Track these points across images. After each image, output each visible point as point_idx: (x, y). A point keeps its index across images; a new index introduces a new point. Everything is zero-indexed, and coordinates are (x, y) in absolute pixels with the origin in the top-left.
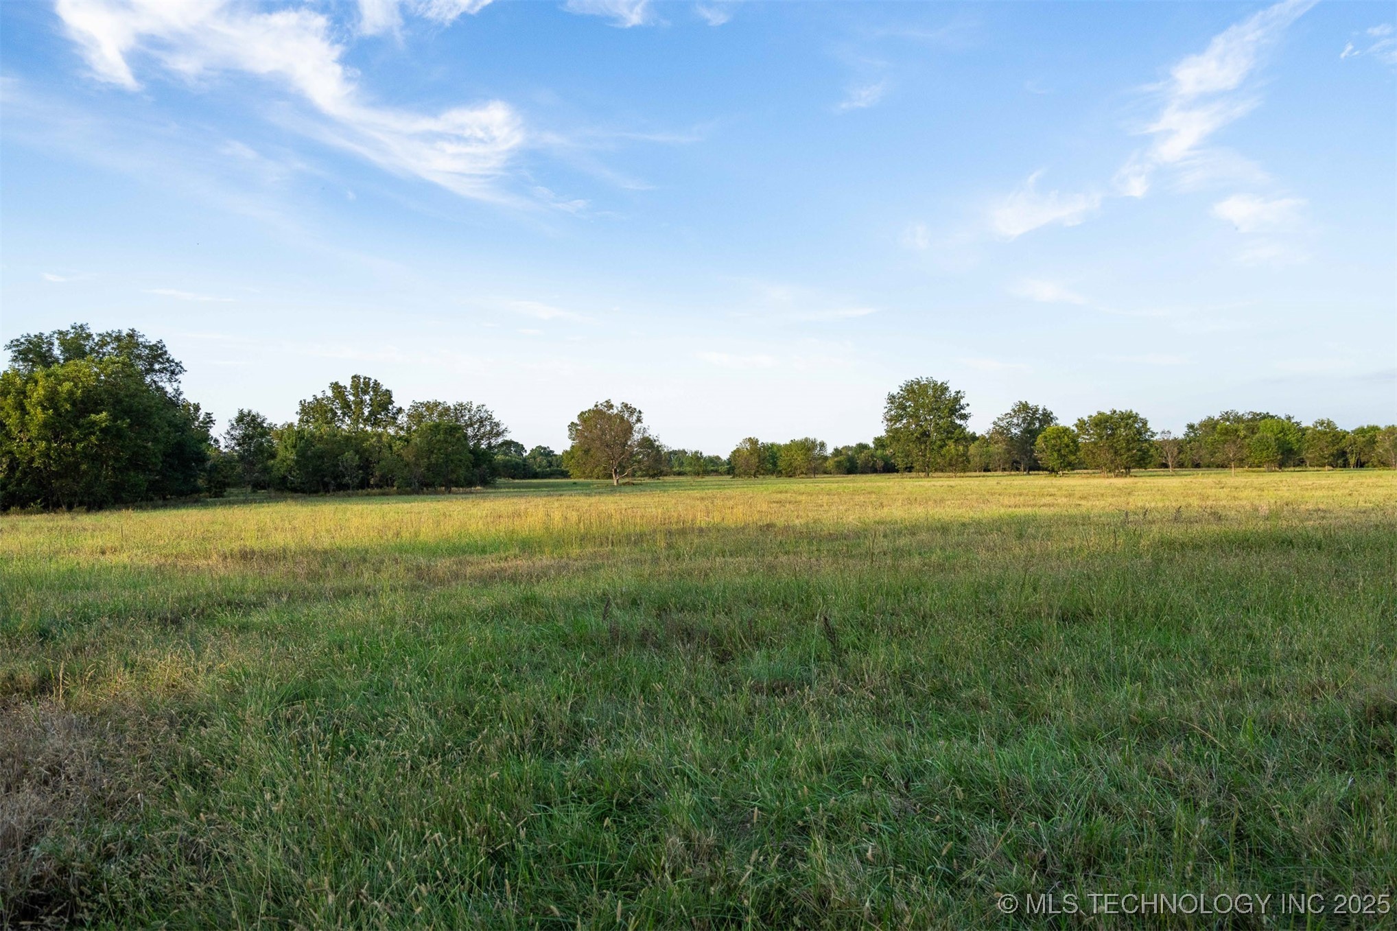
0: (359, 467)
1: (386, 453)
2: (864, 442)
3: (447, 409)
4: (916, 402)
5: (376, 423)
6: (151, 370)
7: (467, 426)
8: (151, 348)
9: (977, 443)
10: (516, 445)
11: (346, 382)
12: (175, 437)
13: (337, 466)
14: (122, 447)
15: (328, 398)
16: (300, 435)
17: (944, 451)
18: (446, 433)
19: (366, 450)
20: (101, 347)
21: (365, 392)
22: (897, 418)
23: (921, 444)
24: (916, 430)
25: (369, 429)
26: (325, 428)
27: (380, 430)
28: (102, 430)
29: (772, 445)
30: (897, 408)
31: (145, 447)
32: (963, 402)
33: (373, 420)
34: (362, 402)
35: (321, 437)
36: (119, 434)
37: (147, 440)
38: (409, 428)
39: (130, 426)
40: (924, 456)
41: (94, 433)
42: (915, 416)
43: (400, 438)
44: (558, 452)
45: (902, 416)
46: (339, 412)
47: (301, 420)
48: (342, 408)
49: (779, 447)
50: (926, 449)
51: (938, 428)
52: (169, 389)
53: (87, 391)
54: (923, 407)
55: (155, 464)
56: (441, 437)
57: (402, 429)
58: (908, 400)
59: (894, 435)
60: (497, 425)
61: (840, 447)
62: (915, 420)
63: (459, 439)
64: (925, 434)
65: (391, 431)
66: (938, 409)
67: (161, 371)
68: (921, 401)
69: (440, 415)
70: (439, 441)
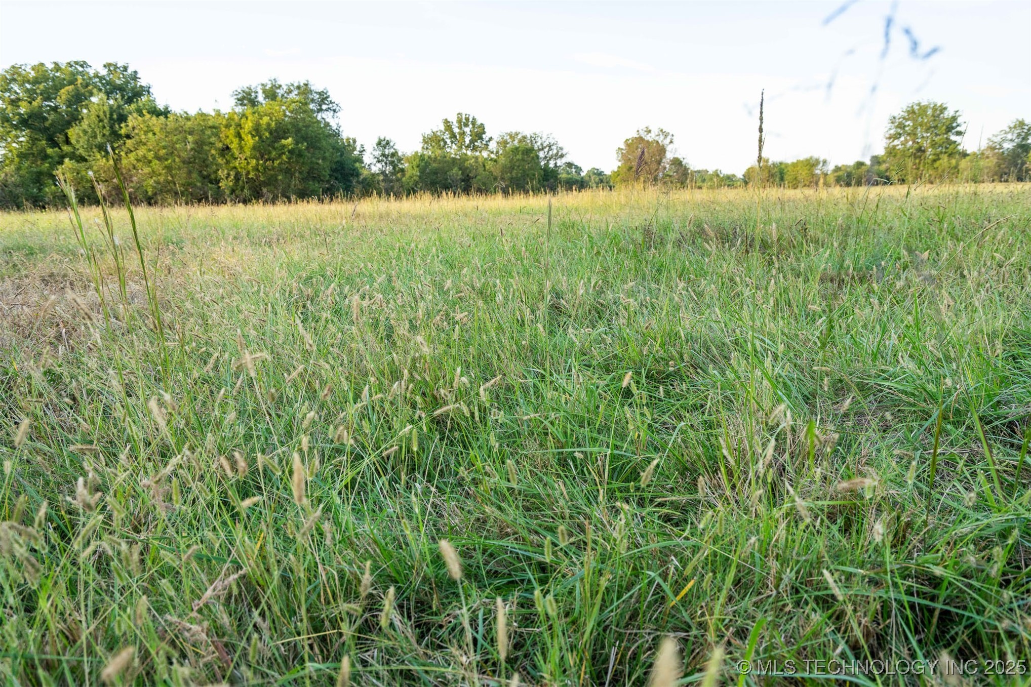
0: (463, 181)
1: (481, 170)
2: (861, 160)
3: (525, 137)
4: (914, 120)
5: (475, 149)
6: (320, 110)
7: (540, 150)
8: (320, 94)
9: (968, 158)
10: (576, 167)
11: (453, 119)
12: (337, 157)
13: (446, 179)
14: (303, 163)
15: (441, 131)
16: (422, 158)
17: (937, 164)
18: (523, 154)
19: (467, 168)
20: (288, 94)
21: (466, 125)
22: (897, 136)
23: (916, 158)
24: (912, 147)
25: (469, 153)
26: (439, 152)
27: (478, 154)
28: (289, 151)
29: (781, 163)
30: (897, 127)
31: (318, 164)
32: (959, 121)
33: (472, 146)
34: (464, 133)
35: (436, 158)
36: (300, 155)
37: (318, 159)
38: (497, 152)
39: (307, 148)
40: (918, 169)
41: (284, 153)
42: (913, 134)
43: (491, 160)
44: (608, 172)
45: (900, 134)
46: (448, 141)
47: (423, 148)
48: (451, 138)
49: (787, 165)
50: (920, 163)
51: (934, 145)
52: (333, 124)
53: (278, 123)
54: (921, 125)
55: (324, 176)
56: (519, 157)
57: (492, 153)
58: (907, 120)
59: (891, 152)
60: (561, 149)
61: (840, 165)
62: (913, 137)
63: (533, 158)
64: (921, 150)
65: (485, 154)
66: (936, 127)
67: (326, 110)
68: (920, 120)
69: (520, 141)
70: (518, 160)
